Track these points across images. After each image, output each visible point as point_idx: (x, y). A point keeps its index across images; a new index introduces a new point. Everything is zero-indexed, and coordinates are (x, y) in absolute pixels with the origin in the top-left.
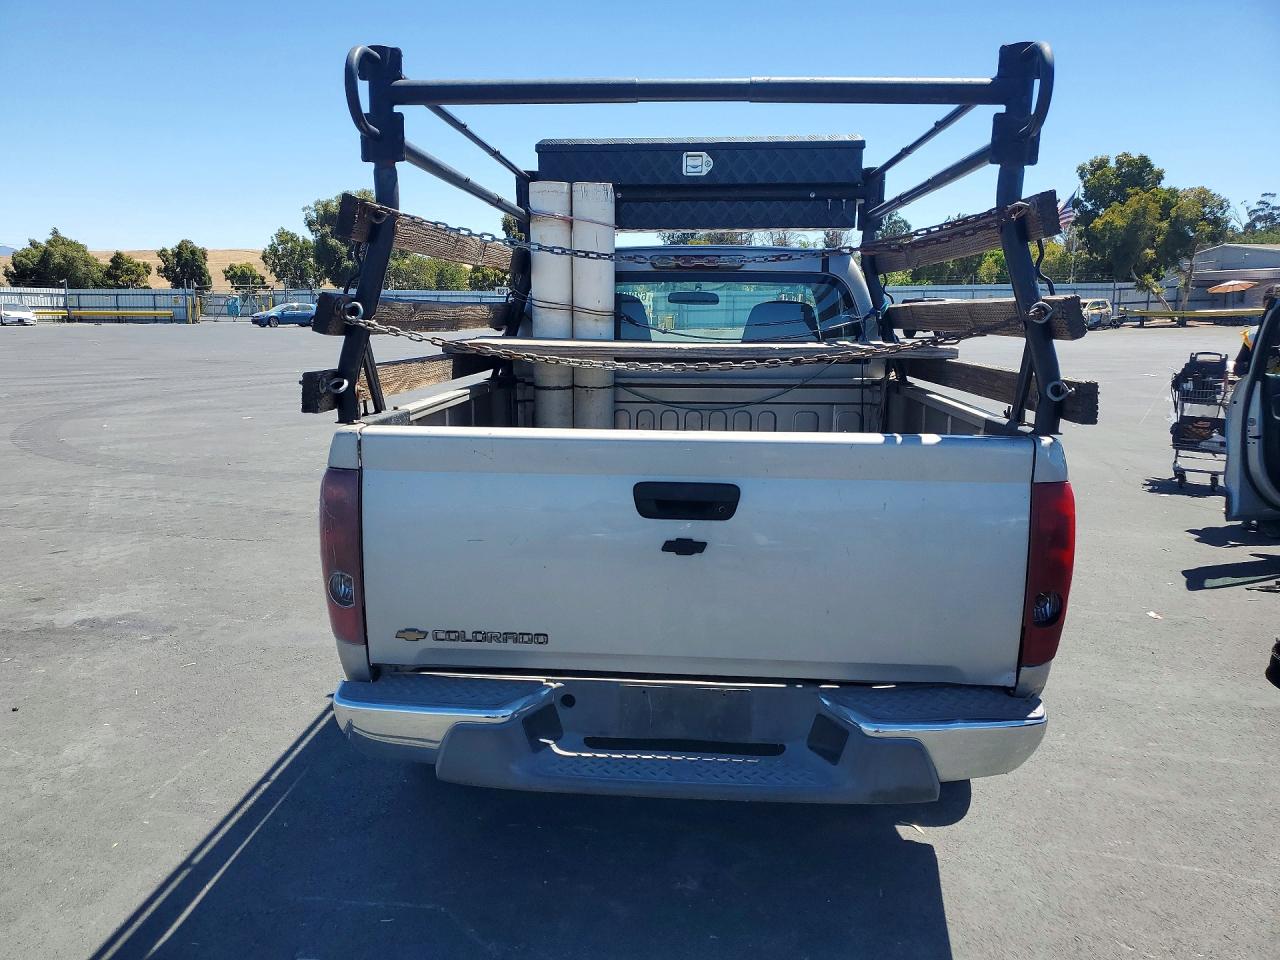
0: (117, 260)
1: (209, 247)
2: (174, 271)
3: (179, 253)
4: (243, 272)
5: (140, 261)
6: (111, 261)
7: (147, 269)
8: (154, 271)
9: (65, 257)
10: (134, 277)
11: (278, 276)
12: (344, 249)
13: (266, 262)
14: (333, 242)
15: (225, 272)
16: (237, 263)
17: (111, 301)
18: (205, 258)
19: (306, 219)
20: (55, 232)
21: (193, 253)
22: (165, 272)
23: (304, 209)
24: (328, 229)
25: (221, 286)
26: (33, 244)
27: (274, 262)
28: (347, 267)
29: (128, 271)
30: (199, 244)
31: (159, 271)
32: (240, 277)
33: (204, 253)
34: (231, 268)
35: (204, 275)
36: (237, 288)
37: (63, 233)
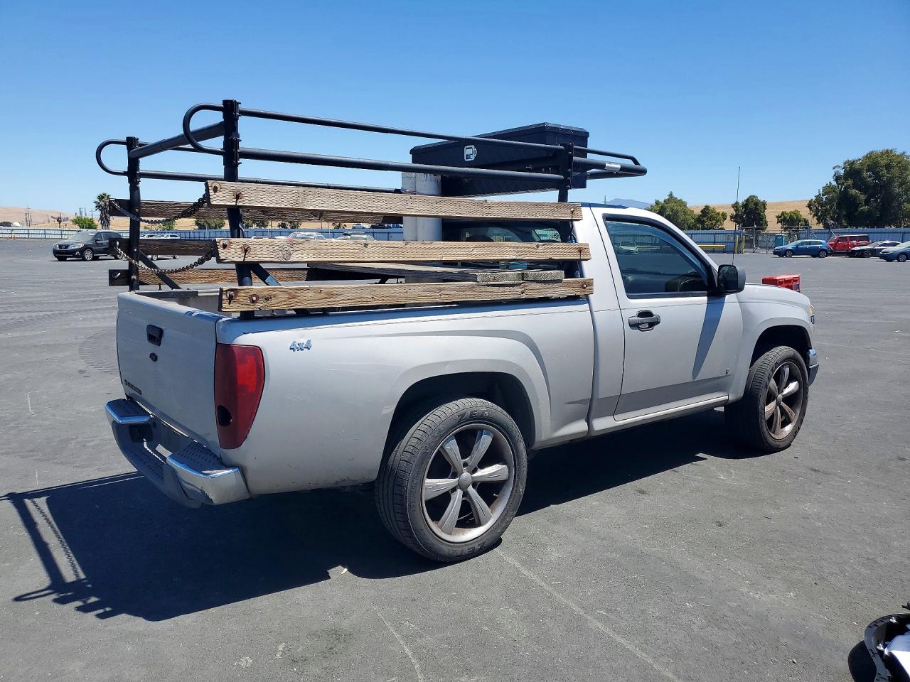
0: (706, 211)
1: (768, 201)
2: (741, 217)
3: (745, 205)
4: (791, 217)
5: (721, 211)
6: (702, 211)
7: (724, 216)
8: (728, 218)
9: (672, 210)
10: (714, 222)
11: (818, 220)
12: (863, 197)
13: (811, 209)
14: (854, 192)
15: (778, 217)
16: (788, 211)
17: (711, 238)
18: (764, 207)
19: (835, 175)
20: (671, 195)
21: (756, 204)
22: (735, 218)
23: (834, 168)
24: (850, 182)
25: (774, 227)
26: (657, 203)
27: (817, 209)
28: (862, 212)
29: (712, 218)
30: (761, 199)
31: (731, 217)
32: (790, 221)
33: (764, 204)
34: (783, 214)
35: (761, 220)
36: (785, 229)
37: (675, 195)
